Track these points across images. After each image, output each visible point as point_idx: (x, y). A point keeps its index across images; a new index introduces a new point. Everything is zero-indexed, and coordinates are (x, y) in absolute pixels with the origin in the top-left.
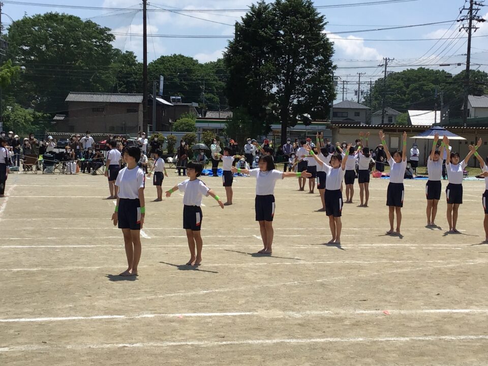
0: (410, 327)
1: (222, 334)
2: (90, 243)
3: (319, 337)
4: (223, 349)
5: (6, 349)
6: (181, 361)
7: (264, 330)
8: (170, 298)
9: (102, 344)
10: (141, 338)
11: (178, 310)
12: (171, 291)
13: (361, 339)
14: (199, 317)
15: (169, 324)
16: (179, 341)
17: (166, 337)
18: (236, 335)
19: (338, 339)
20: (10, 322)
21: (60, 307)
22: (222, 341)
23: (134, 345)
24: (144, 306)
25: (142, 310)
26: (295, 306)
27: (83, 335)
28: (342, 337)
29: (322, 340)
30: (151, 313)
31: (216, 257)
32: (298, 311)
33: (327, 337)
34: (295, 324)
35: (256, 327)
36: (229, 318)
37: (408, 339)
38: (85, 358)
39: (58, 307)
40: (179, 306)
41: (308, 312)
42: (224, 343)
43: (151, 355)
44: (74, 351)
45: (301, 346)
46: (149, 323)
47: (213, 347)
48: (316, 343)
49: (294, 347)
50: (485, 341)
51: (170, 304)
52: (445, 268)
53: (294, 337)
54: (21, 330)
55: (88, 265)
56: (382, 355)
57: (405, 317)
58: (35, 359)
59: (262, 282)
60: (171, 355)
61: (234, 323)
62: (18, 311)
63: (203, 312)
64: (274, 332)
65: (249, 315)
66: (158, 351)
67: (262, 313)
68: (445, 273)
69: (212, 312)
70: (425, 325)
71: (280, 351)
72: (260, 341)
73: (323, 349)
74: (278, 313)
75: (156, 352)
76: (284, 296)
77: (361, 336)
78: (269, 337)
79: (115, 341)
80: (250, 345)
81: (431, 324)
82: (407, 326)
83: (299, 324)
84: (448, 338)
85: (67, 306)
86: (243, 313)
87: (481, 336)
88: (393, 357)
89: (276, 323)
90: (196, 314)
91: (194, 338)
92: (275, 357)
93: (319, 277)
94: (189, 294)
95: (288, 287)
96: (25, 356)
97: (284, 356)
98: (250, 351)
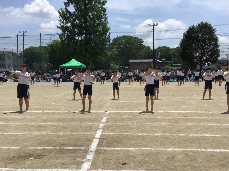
1: (186, 116)
2: (141, 96)
3: (218, 117)
4: (186, 119)
5: (122, 117)
6: (174, 121)
7: (199, 115)
9: (149, 117)
11: (171, 111)
12: (168, 106)
15: (168, 113)
16: (172, 117)
17: (168, 116)
18: (190, 116)
19: (225, 118)
20: (121, 112)
25: (159, 110)
26: (209, 110)
28: (226, 117)
29: (220, 118)
30: (163, 111)
31: (181, 99)
32: (211, 112)
35: (196, 114)
38: (145, 119)
39: (135, 109)
40: (171, 110)
41: (214, 112)
43: (164, 119)
44: (141, 118)
45: (212, 119)
46: (162, 113)
47: (183, 118)
48: (217, 119)
49: (210, 119)
51: (168, 109)
53: (209, 117)
54: (125, 114)
58: (130, 119)
59: (197, 105)
60: (170, 119)
61: (189, 114)
62: (123, 110)
63: (179, 111)
64: (203, 116)
65: (194, 112)
66: (166, 119)
67: (198, 112)
69: (182, 111)
71: (205, 120)
72: (199, 118)
73: (220, 120)
74: (204, 112)
75: (165, 119)
76: (205, 108)
78: (201, 117)
79: (152, 116)
80: (195, 118)
83: (211, 114)
85: (137, 109)
86: (192, 112)
89: (203, 114)
90: (177, 111)
91: (177, 116)
92: (204, 121)
93: (217, 104)
94: (174, 107)
95: (206, 106)
96: (128, 118)
97: (207, 121)
98: (196, 119)
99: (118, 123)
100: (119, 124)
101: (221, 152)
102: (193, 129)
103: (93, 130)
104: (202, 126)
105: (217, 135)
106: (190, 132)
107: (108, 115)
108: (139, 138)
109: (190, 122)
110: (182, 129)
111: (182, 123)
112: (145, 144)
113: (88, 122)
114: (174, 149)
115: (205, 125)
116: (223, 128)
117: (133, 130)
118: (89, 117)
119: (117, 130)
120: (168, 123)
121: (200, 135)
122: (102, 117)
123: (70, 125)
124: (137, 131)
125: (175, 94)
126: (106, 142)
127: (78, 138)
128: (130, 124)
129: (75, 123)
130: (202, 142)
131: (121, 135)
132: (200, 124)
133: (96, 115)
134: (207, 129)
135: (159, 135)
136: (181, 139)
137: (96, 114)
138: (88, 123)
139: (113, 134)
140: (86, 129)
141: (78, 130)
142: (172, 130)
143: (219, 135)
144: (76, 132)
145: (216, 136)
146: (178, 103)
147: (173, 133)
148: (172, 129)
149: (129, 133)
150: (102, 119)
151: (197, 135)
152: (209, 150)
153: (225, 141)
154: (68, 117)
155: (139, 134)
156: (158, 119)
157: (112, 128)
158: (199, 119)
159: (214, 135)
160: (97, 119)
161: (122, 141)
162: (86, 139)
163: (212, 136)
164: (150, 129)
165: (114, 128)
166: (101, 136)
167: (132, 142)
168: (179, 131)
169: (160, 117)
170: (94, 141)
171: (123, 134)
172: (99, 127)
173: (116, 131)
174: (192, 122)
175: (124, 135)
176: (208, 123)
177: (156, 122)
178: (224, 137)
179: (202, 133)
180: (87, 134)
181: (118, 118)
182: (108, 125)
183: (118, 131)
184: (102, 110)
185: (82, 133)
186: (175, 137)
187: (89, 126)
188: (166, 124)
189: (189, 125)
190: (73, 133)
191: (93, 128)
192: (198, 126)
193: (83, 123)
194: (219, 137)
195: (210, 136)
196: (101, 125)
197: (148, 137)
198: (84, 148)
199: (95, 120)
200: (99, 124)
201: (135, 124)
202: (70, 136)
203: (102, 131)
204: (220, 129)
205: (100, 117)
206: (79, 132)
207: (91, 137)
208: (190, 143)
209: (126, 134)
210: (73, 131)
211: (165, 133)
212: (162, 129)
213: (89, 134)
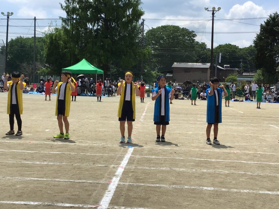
4: (256, 165)
22: (255, 162)
31: (250, 132)
66: (224, 163)
69: (249, 151)
72: (275, 164)
79: (202, 158)
80: (270, 164)
86: (266, 153)
103: (106, 176)
107: (132, 153)
118: (102, 154)
121: (276, 193)
122: (122, 155)
123: (71, 167)
126: (124, 197)
129: (79, 163)
131: (150, 186)
135: (209, 189)
139: (137, 184)
149: (162, 184)
150: (122, 159)
151: (270, 193)
156: (211, 162)
160: (114, 158)
166: (117, 187)
169: (213, 160)
172: (115, 172)
175: (153, 187)
180: (95, 183)
181: (147, 158)
182: (130, 170)
185: (89, 181)
186: (235, 194)
190: (74, 181)
191: (106, 173)
196: (120, 170)
198: (89, 206)
199: (111, 161)
200: (117, 167)
202: (70, 184)
203: (120, 179)
205: (119, 156)
206: (84, 178)
207: (102, 188)
213: (99, 182)
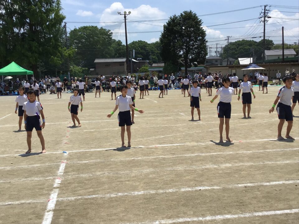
0: (252, 147)
1: (173, 153)
3: (214, 152)
4: (174, 158)
5: (87, 161)
6: (158, 164)
7: (190, 150)
8: (149, 139)
9: (125, 158)
10: (140, 155)
12: (149, 137)
13: (231, 153)
14: (162, 146)
15: (150, 150)
16: (156, 156)
17: (150, 155)
18: (179, 153)
19: (222, 153)
20: (87, 151)
21: (106, 145)
22: (173, 156)
23: (138, 158)
24: (139, 143)
26: (201, 140)
27: (117, 155)
28: (223, 152)
29: (215, 154)
30: (143, 146)
31: (165, 122)
32: (203, 142)
33: (217, 152)
34: (203, 148)
35: (186, 149)
36: (175, 146)
37: (251, 152)
38: (120, 164)
39: (105, 145)
40: (154, 143)
42: (175, 156)
43: (146, 162)
44: (115, 162)
45: (207, 156)
46: (142, 150)
47: (170, 158)
48: (213, 155)
49: (204, 157)
50: (284, 151)
51: (149, 142)
52: (263, 123)
53: (203, 153)
54: (92, 154)
55: (113, 128)
56: (241, 159)
57: (249, 143)
58: (99, 165)
59: (186, 131)
60: (154, 161)
61: (177, 148)
62: (89, 147)
63: (164, 144)
64: (194, 151)
65: (183, 145)
67: (188, 144)
68: (263, 125)
69: (167, 144)
70: (258, 146)
71: (198, 159)
72: (189, 155)
73: (216, 157)
74: (195, 144)
75: (147, 161)
76: (196, 137)
77: (231, 151)
78: (192, 153)
79: (130, 157)
80: (186, 157)
81: (260, 145)
82: (250, 147)
83: (205, 148)
84: (268, 150)
85: (108, 144)
86: (180, 144)
87: (282, 149)
88: (247, 159)
89: (195, 147)
90: (161, 145)
91: (162, 155)
92: (197, 161)
93: (209, 128)
94: (157, 138)
95: (197, 133)
96: (95, 164)
97: (200, 160)
98: (186, 159)
99: (81, 175)
100: (84, 175)
101: (224, 220)
102: (184, 177)
103: (45, 192)
104: (195, 171)
105: (215, 187)
106: (181, 183)
107: (67, 159)
108: (112, 204)
109: (179, 165)
110: (170, 179)
111: (169, 166)
112: (121, 215)
113: (37, 177)
114: (162, 221)
115: (199, 168)
116: (221, 172)
117: (103, 188)
118: (39, 165)
119: (81, 190)
120: (152, 170)
121: (194, 189)
122: (58, 164)
123: (9, 185)
124: (109, 188)
125: (157, 112)
126: (64, 217)
127: (21, 212)
128: (100, 175)
129: (17, 179)
130: (198, 201)
131: (87, 199)
132: (192, 168)
133: (49, 161)
134: (202, 175)
135: (140, 193)
136: (170, 198)
137: (50, 158)
138: (36, 179)
139: (75, 198)
140: (33, 191)
141: (20, 194)
142: (157, 182)
143: (218, 186)
144: (18, 199)
145: (214, 189)
146: (163, 129)
147: (159, 189)
148: (158, 180)
149: (98, 194)
150: (58, 167)
151: (190, 189)
152: (208, 218)
153: (226, 198)
154: (6, 167)
155: (113, 196)
156: (138, 161)
157: (73, 185)
158: (191, 158)
159: (212, 188)
160: (51, 168)
161: (88, 213)
162: (34, 213)
163: (210, 189)
164: (127, 182)
165: (76, 184)
166: (56, 205)
167: (102, 214)
168: (167, 184)
169: (140, 158)
170: (45, 217)
171: (89, 197)
172: (53, 185)
173: (80, 192)
174: (182, 163)
175: (90, 199)
176: (202, 164)
177: (136, 168)
178: (224, 190)
179: (196, 186)
180: (34, 203)
181: (81, 164)
182: (66, 181)
183: (83, 191)
184: (58, 149)
185: (28, 202)
186: (161, 196)
187: (39, 185)
188: (148, 170)
189: (178, 170)
190: (12, 203)
191: (44, 188)
192: (190, 170)
193: (30, 179)
194: (218, 189)
195: (206, 190)
196: (58, 182)
197: (125, 200)
199: (47, 172)
200: (54, 179)
201: (107, 174)
202: (8, 208)
203: (58, 194)
204: (218, 175)
205: (55, 165)
206: (23, 199)
207: (41, 208)
208: (183, 205)
209: (94, 196)
210: (12, 199)
211: (149, 188)
212: (144, 181)
213: (38, 201)
